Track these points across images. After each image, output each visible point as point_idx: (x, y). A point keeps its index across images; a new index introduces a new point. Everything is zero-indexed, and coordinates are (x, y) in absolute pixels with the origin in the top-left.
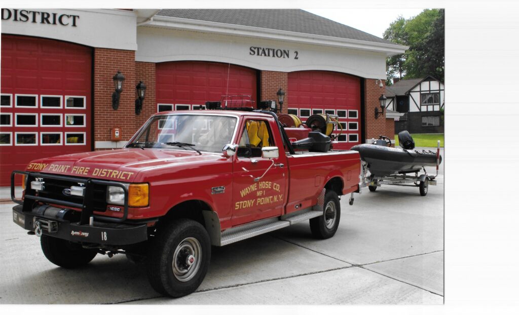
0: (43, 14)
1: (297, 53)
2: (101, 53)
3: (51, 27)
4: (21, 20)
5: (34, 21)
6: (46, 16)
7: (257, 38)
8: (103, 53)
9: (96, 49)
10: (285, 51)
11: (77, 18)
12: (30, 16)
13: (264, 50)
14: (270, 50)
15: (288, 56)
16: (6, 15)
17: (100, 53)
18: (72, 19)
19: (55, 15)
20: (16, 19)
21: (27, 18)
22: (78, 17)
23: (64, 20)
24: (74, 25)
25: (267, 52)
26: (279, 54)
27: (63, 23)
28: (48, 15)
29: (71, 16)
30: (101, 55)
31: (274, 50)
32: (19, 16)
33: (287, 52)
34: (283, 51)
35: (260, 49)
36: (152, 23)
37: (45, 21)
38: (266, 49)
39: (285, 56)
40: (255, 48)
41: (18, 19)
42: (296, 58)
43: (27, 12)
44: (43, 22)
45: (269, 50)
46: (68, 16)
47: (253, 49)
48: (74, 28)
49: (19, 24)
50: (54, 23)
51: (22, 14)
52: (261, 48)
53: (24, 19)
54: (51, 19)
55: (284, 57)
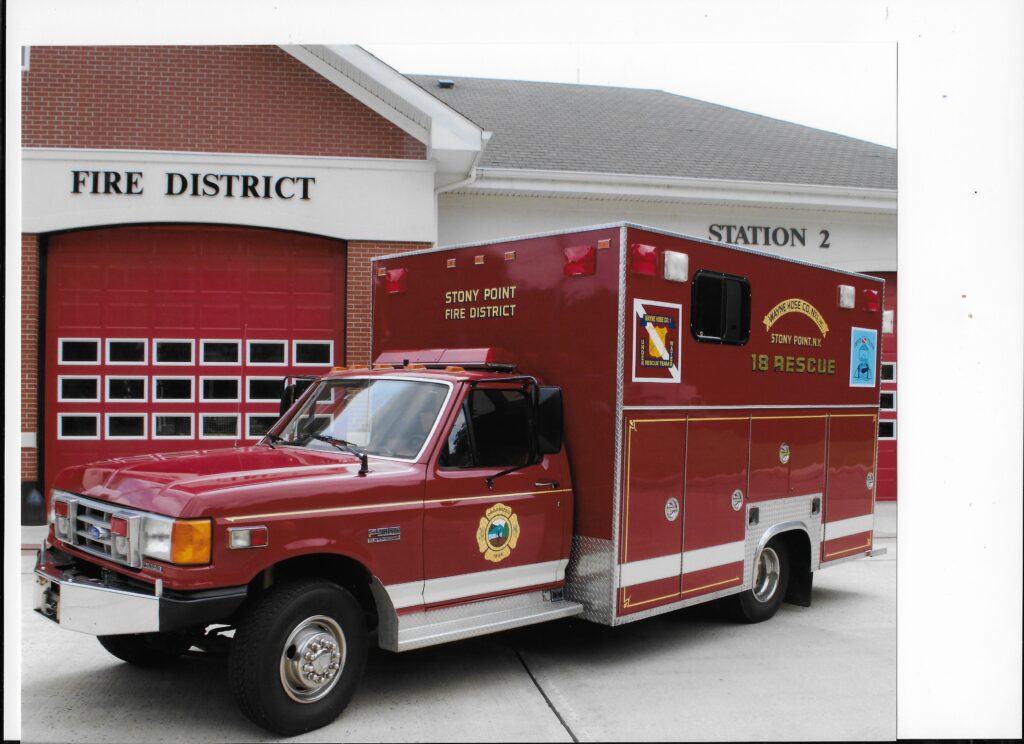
0: (246, 179)
1: (826, 233)
2: (360, 250)
3: (261, 202)
4: (204, 193)
5: (229, 193)
6: (250, 182)
7: (725, 204)
8: (363, 251)
9: (349, 243)
10: (794, 231)
11: (310, 183)
12: (223, 185)
13: (742, 230)
14: (758, 231)
15: (802, 241)
16: (177, 185)
17: (356, 250)
18: (300, 184)
19: (267, 180)
20: (195, 193)
21: (216, 188)
22: (313, 179)
23: (286, 187)
24: (305, 196)
25: (749, 235)
26: (781, 237)
27: (283, 194)
28: (256, 181)
29: (298, 179)
30: (359, 255)
31: (767, 230)
32: (201, 186)
33: (801, 233)
34: (790, 233)
35: (733, 229)
36: (473, 184)
37: (250, 193)
38: (749, 228)
39: (797, 241)
40: (721, 227)
41: (200, 192)
42: (824, 245)
43: (217, 176)
44: (245, 194)
45: (755, 230)
46: (293, 180)
47: (715, 229)
48: (305, 202)
49: (201, 200)
50: (267, 195)
51: (206, 182)
52: (735, 227)
53: (211, 191)
54: (260, 189)
55: (793, 245)
